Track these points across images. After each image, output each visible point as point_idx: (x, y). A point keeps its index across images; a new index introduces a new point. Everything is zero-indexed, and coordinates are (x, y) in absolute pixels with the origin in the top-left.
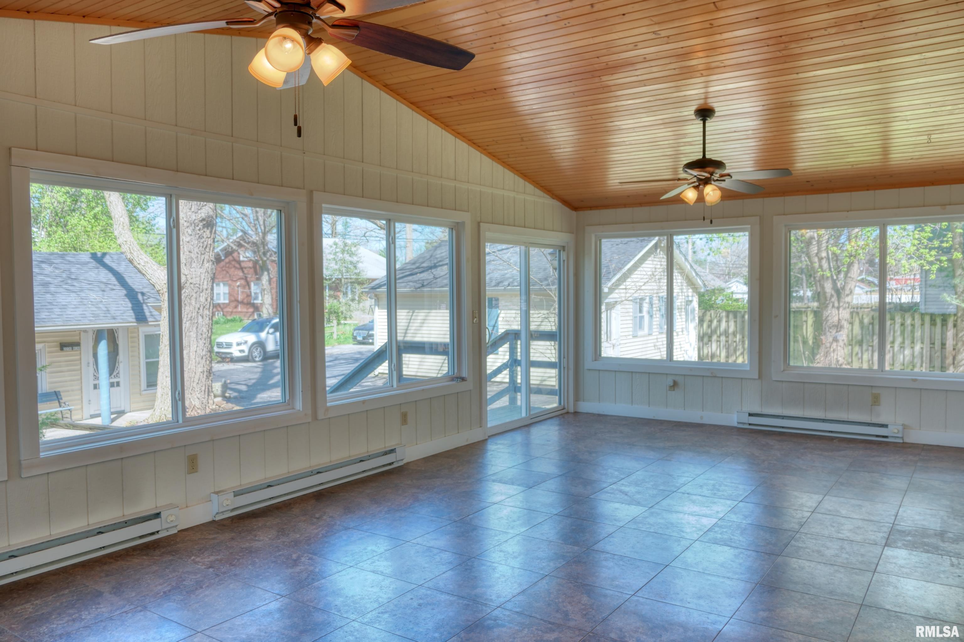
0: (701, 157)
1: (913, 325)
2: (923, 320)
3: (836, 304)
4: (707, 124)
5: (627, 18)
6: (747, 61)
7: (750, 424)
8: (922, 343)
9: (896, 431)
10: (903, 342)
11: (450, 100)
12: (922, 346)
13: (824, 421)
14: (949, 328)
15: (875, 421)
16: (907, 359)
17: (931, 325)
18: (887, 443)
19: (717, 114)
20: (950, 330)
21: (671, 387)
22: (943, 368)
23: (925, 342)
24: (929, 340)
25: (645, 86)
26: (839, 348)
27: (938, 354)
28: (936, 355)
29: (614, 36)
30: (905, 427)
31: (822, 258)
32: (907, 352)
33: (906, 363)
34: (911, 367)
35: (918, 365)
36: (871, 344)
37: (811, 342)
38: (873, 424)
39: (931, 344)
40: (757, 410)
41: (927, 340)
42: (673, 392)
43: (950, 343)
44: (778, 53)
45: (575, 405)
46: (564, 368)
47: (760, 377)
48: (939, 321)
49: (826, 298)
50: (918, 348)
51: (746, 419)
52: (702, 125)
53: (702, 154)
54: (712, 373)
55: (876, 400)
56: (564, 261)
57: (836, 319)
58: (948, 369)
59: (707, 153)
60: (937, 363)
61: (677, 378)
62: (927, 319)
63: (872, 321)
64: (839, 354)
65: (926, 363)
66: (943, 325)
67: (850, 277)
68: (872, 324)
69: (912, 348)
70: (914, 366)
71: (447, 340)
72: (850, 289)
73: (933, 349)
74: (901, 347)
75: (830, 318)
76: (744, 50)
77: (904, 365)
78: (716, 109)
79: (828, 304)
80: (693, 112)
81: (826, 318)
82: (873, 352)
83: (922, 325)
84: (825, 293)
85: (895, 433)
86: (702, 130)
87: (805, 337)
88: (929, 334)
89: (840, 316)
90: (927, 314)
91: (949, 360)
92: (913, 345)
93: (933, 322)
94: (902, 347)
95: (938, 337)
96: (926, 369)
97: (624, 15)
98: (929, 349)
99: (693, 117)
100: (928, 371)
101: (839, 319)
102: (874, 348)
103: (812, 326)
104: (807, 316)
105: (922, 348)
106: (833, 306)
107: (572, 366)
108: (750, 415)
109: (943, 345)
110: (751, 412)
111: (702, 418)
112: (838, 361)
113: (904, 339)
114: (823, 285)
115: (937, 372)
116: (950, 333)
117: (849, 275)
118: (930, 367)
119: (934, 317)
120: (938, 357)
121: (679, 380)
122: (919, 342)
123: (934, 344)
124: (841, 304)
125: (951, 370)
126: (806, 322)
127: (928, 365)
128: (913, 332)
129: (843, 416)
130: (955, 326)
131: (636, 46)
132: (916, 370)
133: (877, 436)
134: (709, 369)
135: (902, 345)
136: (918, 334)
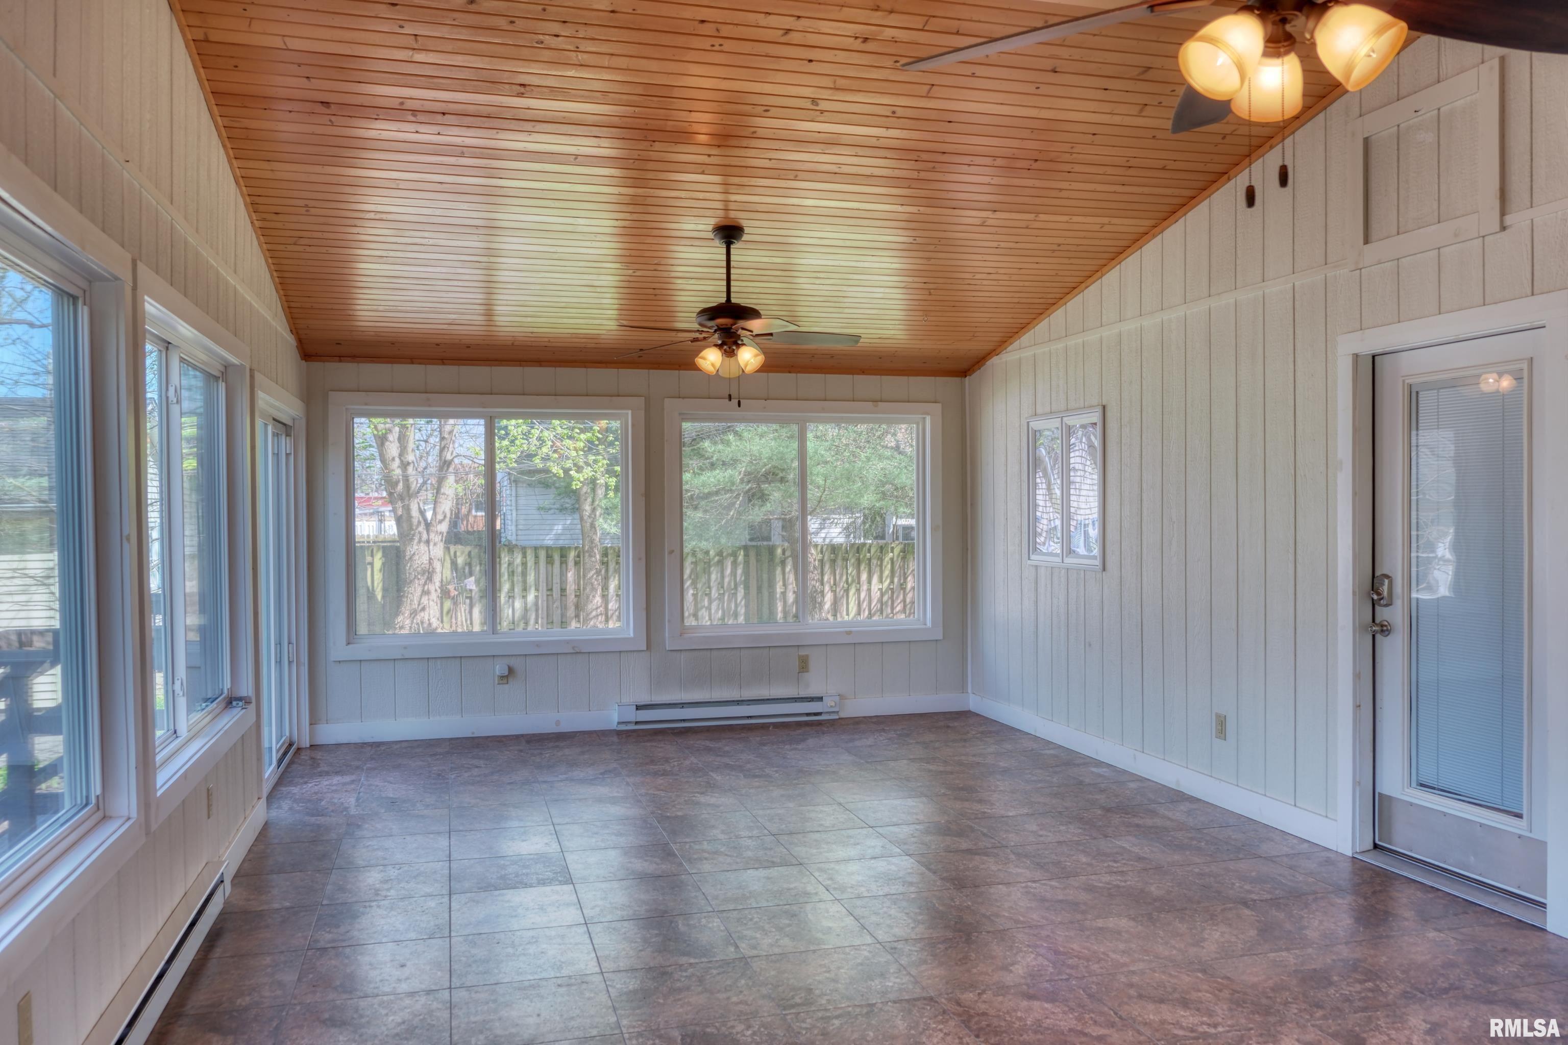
0: (723, 300)
1: (524, 564)
2: (537, 557)
3: (425, 536)
4: (732, 251)
5: (813, 67)
6: (869, 174)
7: (637, 723)
8: (537, 590)
9: (833, 704)
10: (512, 589)
11: (323, 109)
12: (536, 594)
13: (738, 702)
14: (569, 567)
15: (803, 694)
16: (517, 615)
17: (547, 563)
18: (820, 723)
19: (745, 237)
20: (571, 569)
21: (502, 677)
22: (564, 623)
23: (541, 588)
24: (545, 584)
25: (703, 173)
26: (431, 603)
27: (557, 604)
28: (555, 606)
29: (767, 88)
30: (842, 697)
31: (408, 464)
32: (518, 604)
33: (516, 619)
34: (522, 625)
35: (532, 622)
36: (469, 595)
37: (379, 596)
38: (802, 698)
39: (548, 590)
40: (645, 699)
41: (543, 586)
42: (506, 686)
43: (571, 587)
44: (916, 173)
45: (312, 734)
46: (290, 663)
47: (649, 647)
48: (557, 557)
49: (411, 525)
50: (531, 597)
51: (632, 715)
52: (724, 251)
53: (725, 295)
54: (573, 648)
55: (804, 665)
56: (287, 455)
57: (425, 559)
58: (570, 624)
59: (732, 295)
60: (556, 618)
61: (513, 662)
62: (542, 554)
63: (468, 560)
64: (431, 612)
65: (542, 618)
66: (561, 563)
67: (444, 494)
68: (470, 565)
69: (524, 597)
70: (526, 623)
71: (56, 624)
72: (443, 512)
73: (550, 597)
74: (509, 597)
75: (417, 557)
76: (886, 158)
77: (513, 623)
78: (746, 230)
79: (414, 535)
80: (710, 228)
81: (411, 558)
82: (471, 607)
83: (536, 563)
84: (410, 517)
85: (831, 706)
86: (724, 257)
87: (371, 588)
88: (545, 576)
89: (431, 553)
90: (542, 547)
91: (571, 612)
92: (525, 594)
93: (550, 559)
94: (511, 597)
95: (556, 580)
96: (542, 627)
97: (810, 61)
98: (545, 598)
99: (711, 235)
100: (545, 629)
101: (430, 559)
102: (474, 601)
103: (380, 570)
104: (372, 556)
105: (536, 597)
106: (420, 541)
107: (305, 658)
108: (638, 708)
109: (563, 590)
110: (638, 704)
111: (558, 723)
112: (430, 624)
113: (513, 582)
114: (408, 505)
115: (557, 629)
116: (570, 575)
117: (442, 490)
118: (548, 623)
119: (550, 552)
120: (557, 607)
121: (516, 663)
122: (533, 589)
123: (551, 590)
124: (432, 536)
125: (574, 625)
126: (372, 564)
127: (545, 621)
128: (524, 574)
129: (764, 693)
130: (577, 563)
131: (767, 111)
132: (530, 628)
133: (808, 714)
134: (568, 642)
135: (510, 594)
136: (531, 578)
